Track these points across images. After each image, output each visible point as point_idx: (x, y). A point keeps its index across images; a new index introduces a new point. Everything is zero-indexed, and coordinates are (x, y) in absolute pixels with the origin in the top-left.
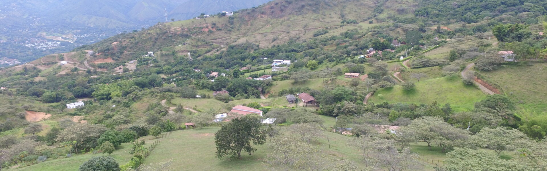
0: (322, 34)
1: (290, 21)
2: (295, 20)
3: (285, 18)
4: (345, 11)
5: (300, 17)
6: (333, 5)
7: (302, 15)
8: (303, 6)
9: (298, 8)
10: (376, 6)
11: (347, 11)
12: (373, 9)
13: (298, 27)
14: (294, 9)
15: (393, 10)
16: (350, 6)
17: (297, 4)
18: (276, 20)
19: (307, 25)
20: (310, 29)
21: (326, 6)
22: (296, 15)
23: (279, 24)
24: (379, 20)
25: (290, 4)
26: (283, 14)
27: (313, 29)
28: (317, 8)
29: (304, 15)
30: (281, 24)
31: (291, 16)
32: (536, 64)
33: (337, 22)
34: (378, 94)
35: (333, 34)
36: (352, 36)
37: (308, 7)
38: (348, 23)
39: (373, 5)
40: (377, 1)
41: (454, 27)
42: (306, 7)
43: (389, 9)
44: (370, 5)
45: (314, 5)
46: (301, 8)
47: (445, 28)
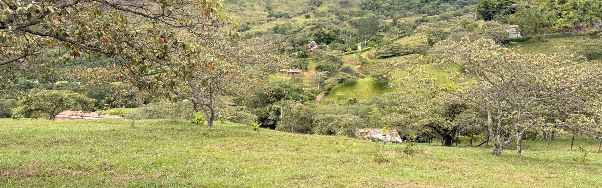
4: (273, 1)
12: (309, 1)
15: (334, 2)
24: (317, 13)
32: (552, 39)
33: (262, 16)
34: (336, 92)
35: (258, 30)
36: (283, 32)
38: (278, 17)
41: (414, 19)
43: (329, 2)
47: (403, 21)
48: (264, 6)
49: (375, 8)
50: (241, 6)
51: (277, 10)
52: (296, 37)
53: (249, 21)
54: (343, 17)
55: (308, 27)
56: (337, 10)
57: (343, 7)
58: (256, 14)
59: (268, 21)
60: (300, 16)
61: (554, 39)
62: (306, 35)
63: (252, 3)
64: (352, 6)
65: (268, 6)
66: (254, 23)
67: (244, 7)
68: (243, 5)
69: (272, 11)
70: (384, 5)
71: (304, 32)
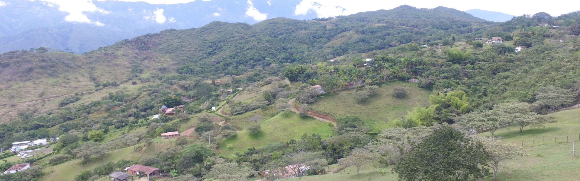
0: (73, 102)
1: (13, 90)
2: (20, 88)
3: (3, 86)
4: (96, 73)
5: (29, 84)
6: (76, 67)
7: (31, 81)
8: (31, 70)
9: (23, 72)
10: (133, 66)
12: (131, 70)
13: (29, 97)
14: (14, 74)
15: (154, 69)
16: (100, 67)
17: (19, 67)
20: (51, 98)
21: (67, 68)
22: (21, 81)
24: (142, 79)
25: (5, 67)
27: (55, 97)
28: (55, 71)
29: (35, 80)
31: (13, 83)
32: (340, 92)
33: (89, 86)
34: (227, 145)
35: (91, 100)
36: (121, 99)
37: (39, 70)
38: (106, 86)
39: (129, 65)
40: (133, 61)
41: (227, 79)
42: (37, 70)
43: (149, 69)
44: (126, 65)
45: (48, 67)
46: (28, 72)
47: (219, 81)
49: (190, 72)
50: (65, 80)
51: (102, 80)
52: (138, 103)
53: (76, 92)
55: (145, 93)
56: (158, 75)
57: (162, 73)
58: (82, 86)
59: (96, 90)
60: (126, 83)
61: (342, 92)
62: (147, 100)
63: (76, 76)
64: (169, 72)
65: (93, 77)
66: (82, 93)
67: (68, 79)
68: (66, 78)
69: (98, 81)
70: (198, 69)
71: (143, 97)
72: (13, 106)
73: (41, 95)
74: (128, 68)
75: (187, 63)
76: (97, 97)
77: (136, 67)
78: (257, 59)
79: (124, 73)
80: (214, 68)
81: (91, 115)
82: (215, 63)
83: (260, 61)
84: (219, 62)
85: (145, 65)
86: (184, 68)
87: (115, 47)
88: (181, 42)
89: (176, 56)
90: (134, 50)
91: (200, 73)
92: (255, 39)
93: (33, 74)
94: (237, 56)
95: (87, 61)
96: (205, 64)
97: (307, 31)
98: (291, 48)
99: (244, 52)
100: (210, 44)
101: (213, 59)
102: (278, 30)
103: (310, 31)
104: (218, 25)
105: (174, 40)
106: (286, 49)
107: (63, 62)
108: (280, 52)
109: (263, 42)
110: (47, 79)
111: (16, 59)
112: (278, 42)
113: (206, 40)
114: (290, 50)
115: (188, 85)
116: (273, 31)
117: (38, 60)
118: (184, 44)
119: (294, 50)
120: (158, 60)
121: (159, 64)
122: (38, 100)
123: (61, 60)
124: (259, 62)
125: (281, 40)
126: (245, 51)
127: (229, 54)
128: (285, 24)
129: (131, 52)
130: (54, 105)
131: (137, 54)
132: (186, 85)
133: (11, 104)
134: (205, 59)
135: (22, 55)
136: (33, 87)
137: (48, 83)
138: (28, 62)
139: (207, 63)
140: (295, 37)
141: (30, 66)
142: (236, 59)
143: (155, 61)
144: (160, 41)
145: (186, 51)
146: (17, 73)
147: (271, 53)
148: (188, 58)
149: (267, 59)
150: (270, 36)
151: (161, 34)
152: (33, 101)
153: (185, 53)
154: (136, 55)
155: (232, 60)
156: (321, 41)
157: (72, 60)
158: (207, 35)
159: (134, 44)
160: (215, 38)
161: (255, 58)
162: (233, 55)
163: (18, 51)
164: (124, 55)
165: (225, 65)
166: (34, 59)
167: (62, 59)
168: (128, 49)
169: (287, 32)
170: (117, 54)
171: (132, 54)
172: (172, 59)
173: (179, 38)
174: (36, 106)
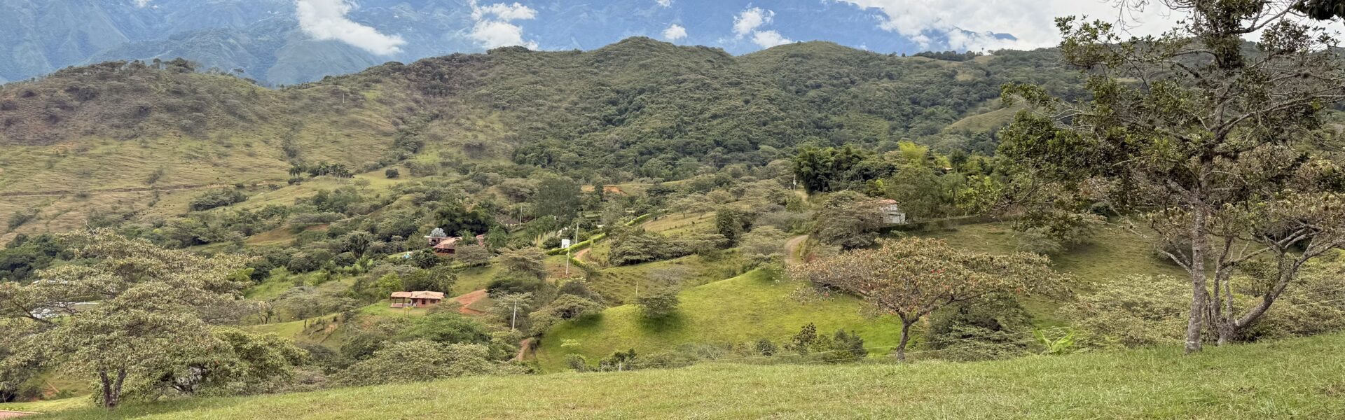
0: (226, 204)
1: (91, 156)
2: (109, 154)
3: (70, 146)
4: (300, 138)
5: (131, 147)
6: (254, 118)
7: (139, 139)
8: (143, 111)
9: (124, 116)
10: (401, 131)
11: (303, 140)
12: (391, 140)
13: (124, 178)
14: (104, 118)
15: (453, 144)
16: (314, 126)
17: (118, 101)
18: (27, 151)
19: (161, 173)
20: (177, 187)
21: (231, 118)
22: (115, 138)
23: (42, 164)
24: (415, 167)
25: (86, 99)
26: (55, 131)
27: (185, 186)
28: (200, 122)
29: (148, 140)
30: (50, 166)
31: (95, 139)
32: (962, 227)
33: (276, 170)
34: (561, 340)
35: (269, 203)
36: (342, 207)
37: (162, 115)
38: (318, 175)
39: (390, 128)
40: (402, 119)
41: (637, 187)
42: (157, 115)
43: (441, 143)
44: (381, 128)
45: (186, 110)
46: (135, 116)
47: (615, 190)
48: (277, 147)
49: (546, 161)
50: (218, 146)
51: (312, 158)
52: (381, 220)
53: (240, 180)
54: (487, 177)
55: (407, 197)
56: (460, 162)
57: (472, 157)
58: (259, 166)
59: (291, 182)
60: (372, 173)
61: (966, 227)
62: (406, 216)
63: (247, 140)
64: (492, 156)
65: (290, 147)
66: (254, 185)
67: (227, 147)
68: (223, 143)
69: (300, 160)
70: (565, 155)
71: (398, 208)
72: (84, 196)
73: (153, 179)
74: (386, 134)
75: (545, 138)
76: (286, 197)
77: (408, 134)
78: (735, 145)
79: (371, 147)
80: (611, 157)
81: (252, 238)
82: (617, 146)
83: (743, 151)
84: (628, 145)
85: (432, 132)
86: (533, 150)
87: (364, 78)
88: (536, 83)
89: (518, 117)
90: (409, 92)
91: (572, 165)
92: (739, 92)
93: (147, 123)
94: (680, 132)
95: (286, 106)
96: (589, 144)
97: (894, 84)
98: (840, 126)
99: (701, 124)
100: (613, 95)
101: (614, 134)
102: (811, 74)
103: (905, 85)
104: (643, 48)
105: (521, 76)
106: (824, 127)
107: (223, 102)
108: (805, 133)
109: (760, 102)
110: (177, 138)
111: (115, 83)
112: (803, 107)
113: (603, 85)
114: (836, 130)
115: (528, 191)
116: (794, 75)
117: (164, 91)
118: (543, 88)
119: (847, 132)
120: (468, 124)
121: (469, 134)
122: (144, 189)
123: (221, 98)
124: (741, 154)
125: (814, 102)
126: (704, 120)
127: (659, 124)
128: (832, 61)
129: (403, 96)
130: (177, 206)
131: (417, 102)
132: (521, 190)
133: (78, 192)
134: (592, 133)
135: (131, 75)
136: (139, 154)
137: (177, 150)
138: (141, 91)
139: (596, 144)
140: (855, 97)
141: (143, 101)
142: (677, 140)
143: (459, 125)
144: (482, 75)
145: (545, 108)
146: (110, 117)
147: (778, 134)
148: (547, 127)
149: (763, 147)
150: (785, 88)
151: (489, 59)
152: (130, 190)
153: (542, 112)
154: (413, 104)
155: (664, 143)
156: (933, 114)
157: (248, 99)
158: (610, 71)
159: (413, 76)
160: (629, 82)
161: (729, 143)
162: (671, 127)
163: (125, 63)
164: (381, 101)
165: (642, 154)
166: (157, 86)
167: (225, 93)
168: (396, 87)
169: (835, 82)
170: (363, 96)
171: (404, 100)
172: (506, 124)
173: (534, 73)
174: (137, 203)
